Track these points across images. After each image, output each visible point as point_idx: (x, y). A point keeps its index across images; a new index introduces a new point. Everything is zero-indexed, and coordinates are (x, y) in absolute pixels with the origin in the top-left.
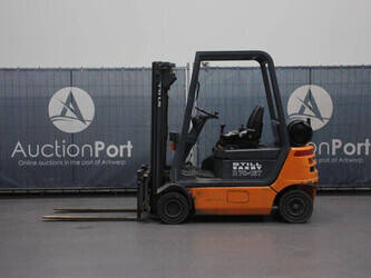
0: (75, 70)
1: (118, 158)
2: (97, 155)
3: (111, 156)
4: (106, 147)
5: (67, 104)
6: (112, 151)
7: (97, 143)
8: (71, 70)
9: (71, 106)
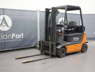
0: (5, 9)
1: (19, 38)
2: (13, 38)
3: (17, 38)
4: (15, 35)
5: (3, 21)
6: (17, 36)
7: (13, 34)
8: (4, 9)
9: (4, 21)
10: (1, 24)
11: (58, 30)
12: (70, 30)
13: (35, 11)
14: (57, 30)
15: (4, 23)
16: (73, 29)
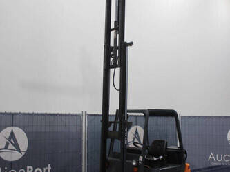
4: (34, 170)
5: (9, 139)
7: (28, 167)
8: (13, 114)
9: (12, 140)
10: (6, 147)
11: (130, 161)
12: (155, 159)
13: (76, 115)
14: (127, 161)
15: (12, 143)
16: (161, 157)
